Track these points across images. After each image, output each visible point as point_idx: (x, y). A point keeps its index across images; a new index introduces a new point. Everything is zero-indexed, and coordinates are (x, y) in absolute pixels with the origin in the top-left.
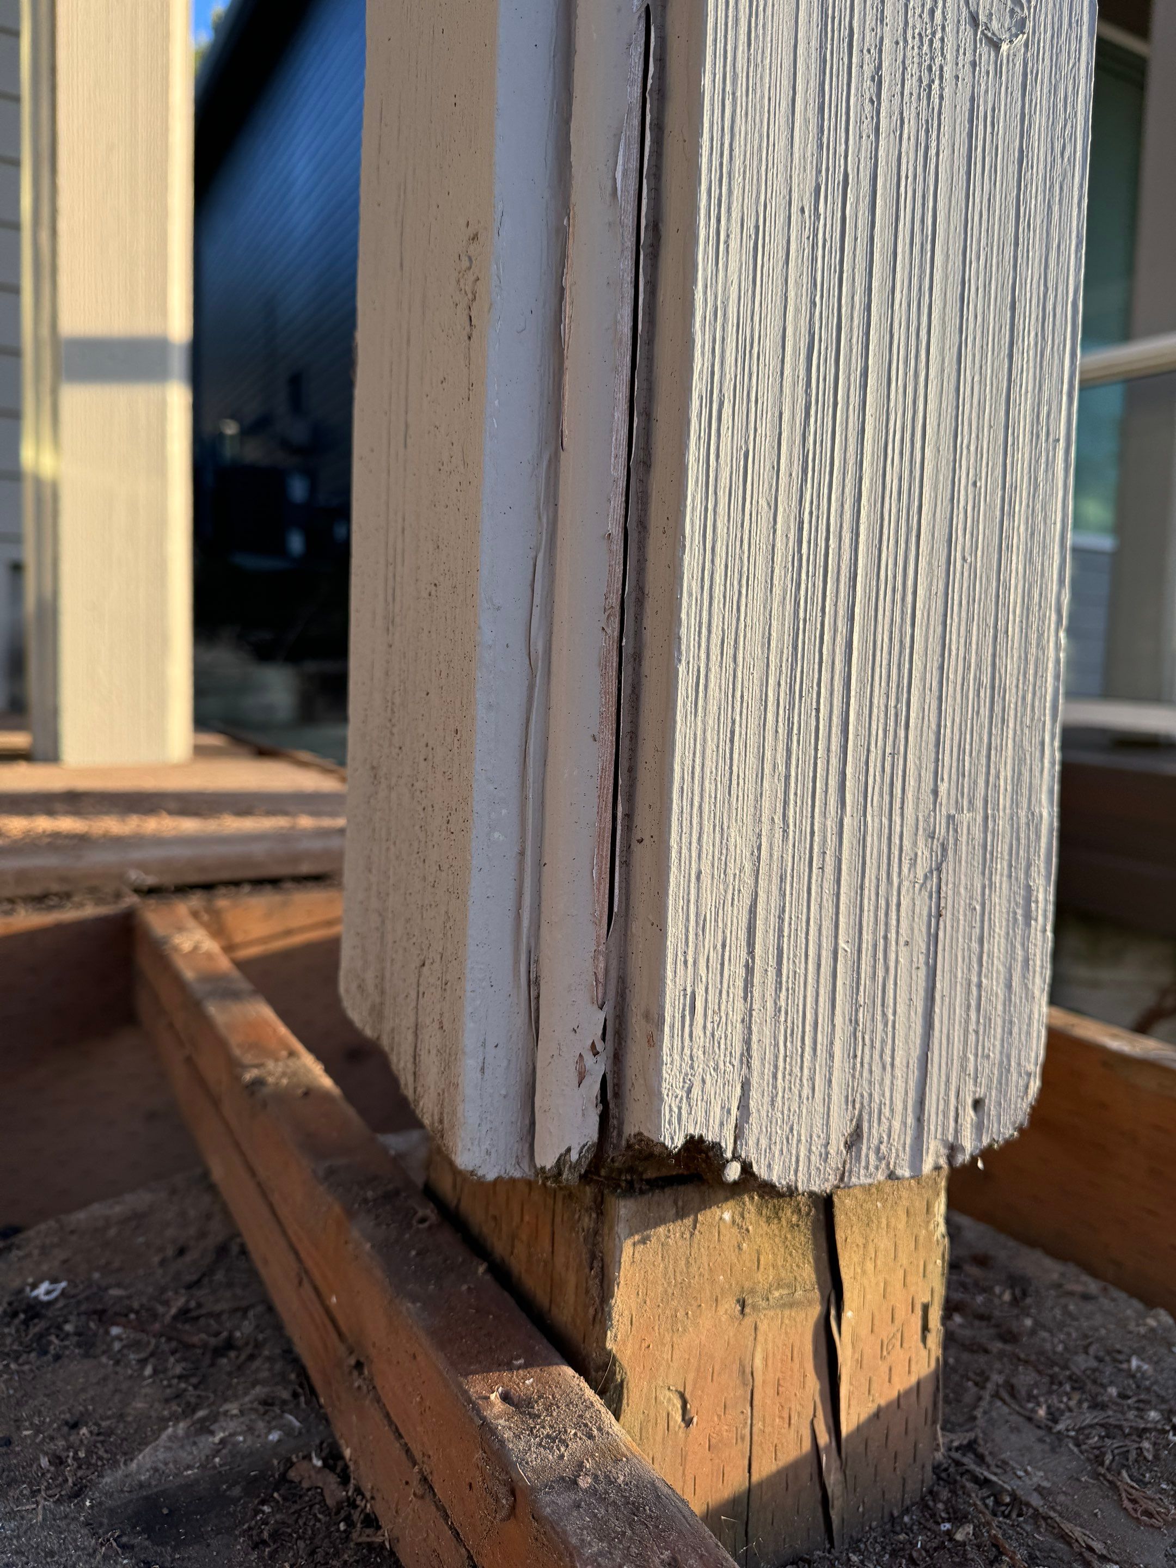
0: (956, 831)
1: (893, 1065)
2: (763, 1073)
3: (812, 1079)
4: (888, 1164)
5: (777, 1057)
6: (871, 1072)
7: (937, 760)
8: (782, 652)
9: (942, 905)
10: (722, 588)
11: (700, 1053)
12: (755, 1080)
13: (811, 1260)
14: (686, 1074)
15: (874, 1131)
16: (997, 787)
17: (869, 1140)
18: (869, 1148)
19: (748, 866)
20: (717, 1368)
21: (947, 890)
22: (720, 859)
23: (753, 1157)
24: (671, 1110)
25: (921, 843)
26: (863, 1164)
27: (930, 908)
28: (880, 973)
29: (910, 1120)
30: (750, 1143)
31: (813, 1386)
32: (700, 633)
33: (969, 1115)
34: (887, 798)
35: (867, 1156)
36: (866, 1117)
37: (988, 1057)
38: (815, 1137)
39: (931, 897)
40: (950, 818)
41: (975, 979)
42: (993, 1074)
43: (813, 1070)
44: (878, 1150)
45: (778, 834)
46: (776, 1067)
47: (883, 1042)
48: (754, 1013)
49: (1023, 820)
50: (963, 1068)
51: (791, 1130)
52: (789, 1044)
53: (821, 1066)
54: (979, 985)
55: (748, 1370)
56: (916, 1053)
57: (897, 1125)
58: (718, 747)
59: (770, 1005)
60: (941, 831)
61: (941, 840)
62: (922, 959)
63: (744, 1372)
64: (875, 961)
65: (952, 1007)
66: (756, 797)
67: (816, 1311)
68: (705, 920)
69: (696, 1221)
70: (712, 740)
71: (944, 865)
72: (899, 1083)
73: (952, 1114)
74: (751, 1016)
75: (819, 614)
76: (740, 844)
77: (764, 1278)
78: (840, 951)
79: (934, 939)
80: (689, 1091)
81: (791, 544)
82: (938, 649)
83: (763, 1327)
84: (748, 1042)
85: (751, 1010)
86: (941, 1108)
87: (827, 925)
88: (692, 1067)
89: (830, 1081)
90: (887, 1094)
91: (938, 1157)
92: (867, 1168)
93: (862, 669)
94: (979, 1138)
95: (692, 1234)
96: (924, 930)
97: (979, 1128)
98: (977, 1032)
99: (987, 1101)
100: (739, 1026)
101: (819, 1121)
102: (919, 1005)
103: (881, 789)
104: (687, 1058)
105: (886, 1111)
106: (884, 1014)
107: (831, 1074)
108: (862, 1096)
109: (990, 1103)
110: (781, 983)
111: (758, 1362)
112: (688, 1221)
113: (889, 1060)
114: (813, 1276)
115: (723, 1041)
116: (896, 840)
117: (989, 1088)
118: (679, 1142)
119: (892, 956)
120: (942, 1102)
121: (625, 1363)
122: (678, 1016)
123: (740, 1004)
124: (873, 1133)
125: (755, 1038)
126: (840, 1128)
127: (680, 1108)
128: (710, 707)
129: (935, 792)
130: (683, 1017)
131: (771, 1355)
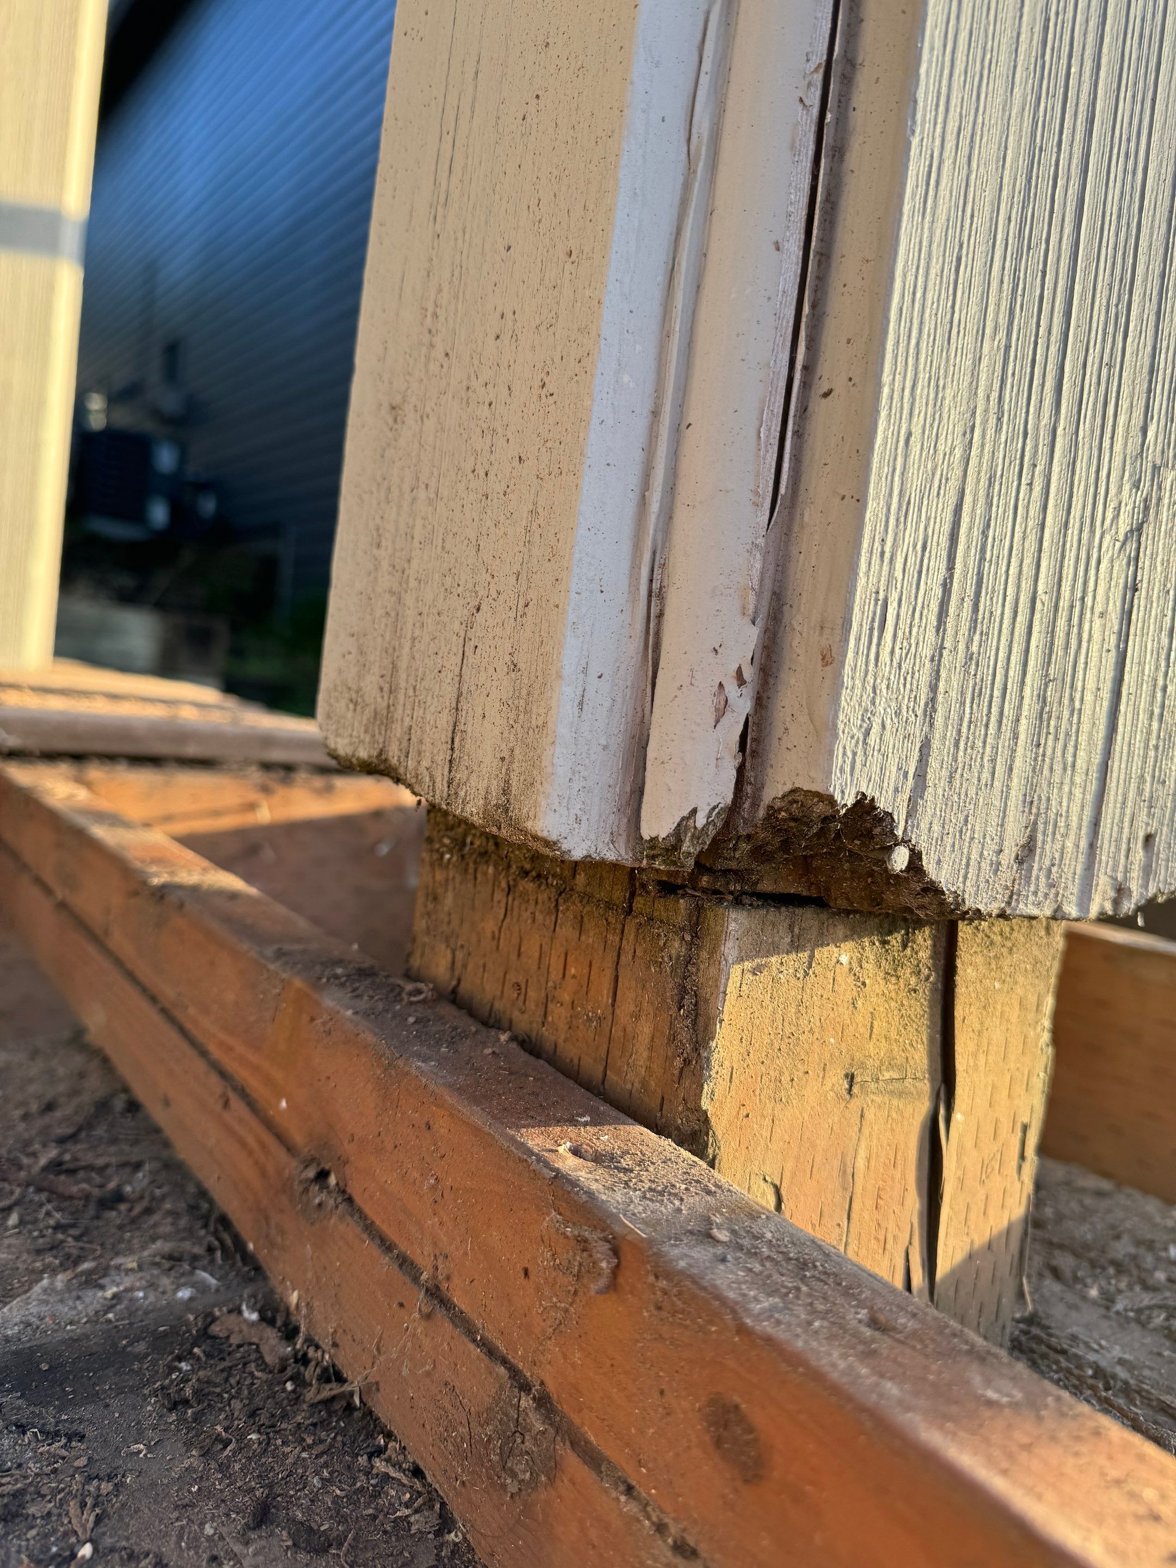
0: (1160, 488)
1: (1074, 766)
2: (945, 737)
3: (993, 761)
4: (1057, 894)
5: (961, 719)
6: (1051, 769)
7: (1149, 391)
8: (1016, 179)
9: (1139, 578)
10: (964, 58)
11: (884, 686)
12: (935, 744)
13: (925, 1040)
14: (866, 710)
15: (1047, 847)
17: (1041, 858)
18: (1040, 869)
19: (958, 453)
20: (817, 1160)
21: (1145, 562)
22: (931, 425)
23: (923, 846)
24: (844, 754)
25: (1126, 491)
26: (1032, 888)
27: (1127, 577)
29: (1083, 844)
30: (922, 825)
31: (914, 1204)
32: (937, 105)
33: (1139, 854)
34: (1099, 420)
35: (1037, 879)
36: (1041, 827)
37: (1164, 782)
38: (988, 839)
39: (1128, 564)
40: (1155, 470)
41: (1161, 681)
42: (1166, 807)
43: (995, 748)
44: (1049, 871)
45: (992, 421)
46: (959, 732)
47: (1067, 734)
48: (945, 653)
50: (1140, 792)
51: (966, 821)
52: (975, 706)
53: (1003, 747)
54: (1165, 689)
55: (849, 1171)
56: (1097, 759)
57: (1070, 845)
58: (942, 271)
59: (961, 647)
60: (1145, 483)
61: (1144, 495)
62: (1113, 639)
63: (845, 1172)
64: (1069, 625)
65: (1136, 709)
66: (974, 360)
67: (923, 1107)
68: (909, 503)
69: (812, 957)
70: (937, 262)
71: (1145, 525)
72: (1078, 793)
73: (1124, 847)
74: (941, 655)
75: (1055, 150)
76: (953, 416)
77: (876, 1050)
78: (1038, 602)
79: (1127, 615)
80: (867, 733)
81: (1035, 43)
82: (1161, 251)
83: (869, 1115)
84: (934, 688)
85: (942, 648)
86: (1114, 835)
88: (873, 703)
89: (1011, 769)
90: (1065, 804)
91: (1104, 900)
92: (1035, 893)
93: (1090, 241)
94: (1145, 886)
95: (806, 974)
96: (1118, 604)
97: (1147, 871)
98: (1156, 747)
99: (1157, 839)
100: (928, 664)
101: (994, 821)
102: (1106, 697)
103: (1095, 404)
104: (869, 689)
105: (1062, 825)
106: (1072, 700)
107: (1013, 761)
108: (1040, 797)
109: (1160, 843)
110: (976, 620)
111: (861, 1163)
112: (804, 956)
113: (1070, 759)
114: (925, 1061)
115: (909, 678)
116: (1104, 473)
117: (1161, 823)
118: (850, 802)
119: (1086, 627)
120: (1116, 828)
121: (719, 1134)
122: (866, 628)
123: (931, 635)
124: (1048, 849)
125: (942, 686)
126: (1014, 836)
127: (854, 754)
128: (939, 211)
129: (1144, 433)
130: (872, 629)
131: (874, 1156)
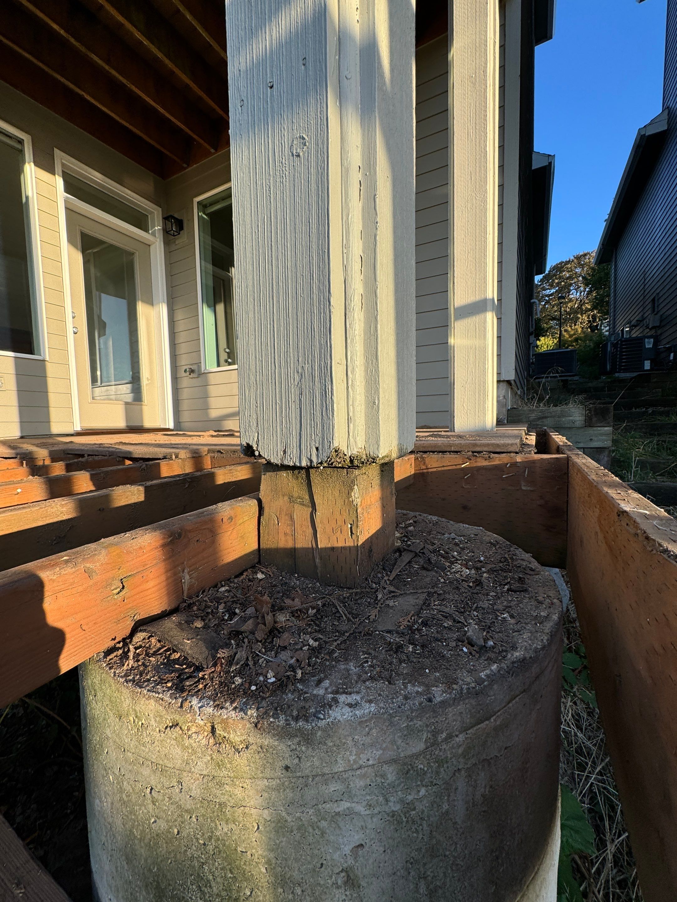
3: (273, 434)
6: (287, 435)
9: (302, 391)
11: (247, 424)
12: (260, 433)
13: (308, 495)
16: (314, 357)
17: (288, 453)
19: (255, 382)
21: (303, 387)
22: (248, 381)
23: (261, 451)
25: (296, 374)
28: (288, 409)
30: (260, 447)
34: (286, 363)
37: (318, 435)
40: (303, 367)
41: (312, 412)
42: (320, 440)
47: (290, 428)
48: (259, 417)
49: (323, 365)
52: (267, 425)
55: (293, 518)
56: (298, 431)
57: (295, 451)
60: (300, 371)
61: (301, 373)
62: (298, 405)
64: (286, 406)
65: (307, 420)
67: (311, 509)
71: (302, 380)
72: (295, 439)
73: (309, 450)
76: (252, 378)
77: (295, 495)
84: (257, 423)
87: (274, 396)
90: (292, 442)
91: (307, 462)
94: (318, 459)
97: (318, 456)
98: (314, 427)
100: (255, 420)
102: (298, 418)
103: (285, 361)
105: (292, 446)
108: (285, 441)
111: (295, 517)
112: (275, 473)
113: (291, 432)
114: (308, 499)
116: (289, 374)
117: (319, 444)
119: (290, 405)
124: (289, 451)
125: (259, 423)
129: (298, 360)
130: (243, 416)
